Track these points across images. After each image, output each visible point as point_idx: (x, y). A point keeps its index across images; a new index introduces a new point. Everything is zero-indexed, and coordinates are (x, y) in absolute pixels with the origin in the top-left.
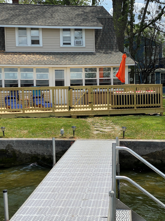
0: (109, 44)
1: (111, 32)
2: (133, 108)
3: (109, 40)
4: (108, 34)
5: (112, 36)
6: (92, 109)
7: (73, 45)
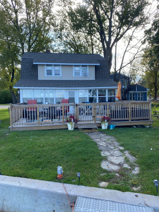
0: (104, 75)
1: (105, 68)
2: (128, 120)
3: (104, 72)
4: (103, 69)
5: (106, 70)
6: (95, 122)
7: (81, 75)
